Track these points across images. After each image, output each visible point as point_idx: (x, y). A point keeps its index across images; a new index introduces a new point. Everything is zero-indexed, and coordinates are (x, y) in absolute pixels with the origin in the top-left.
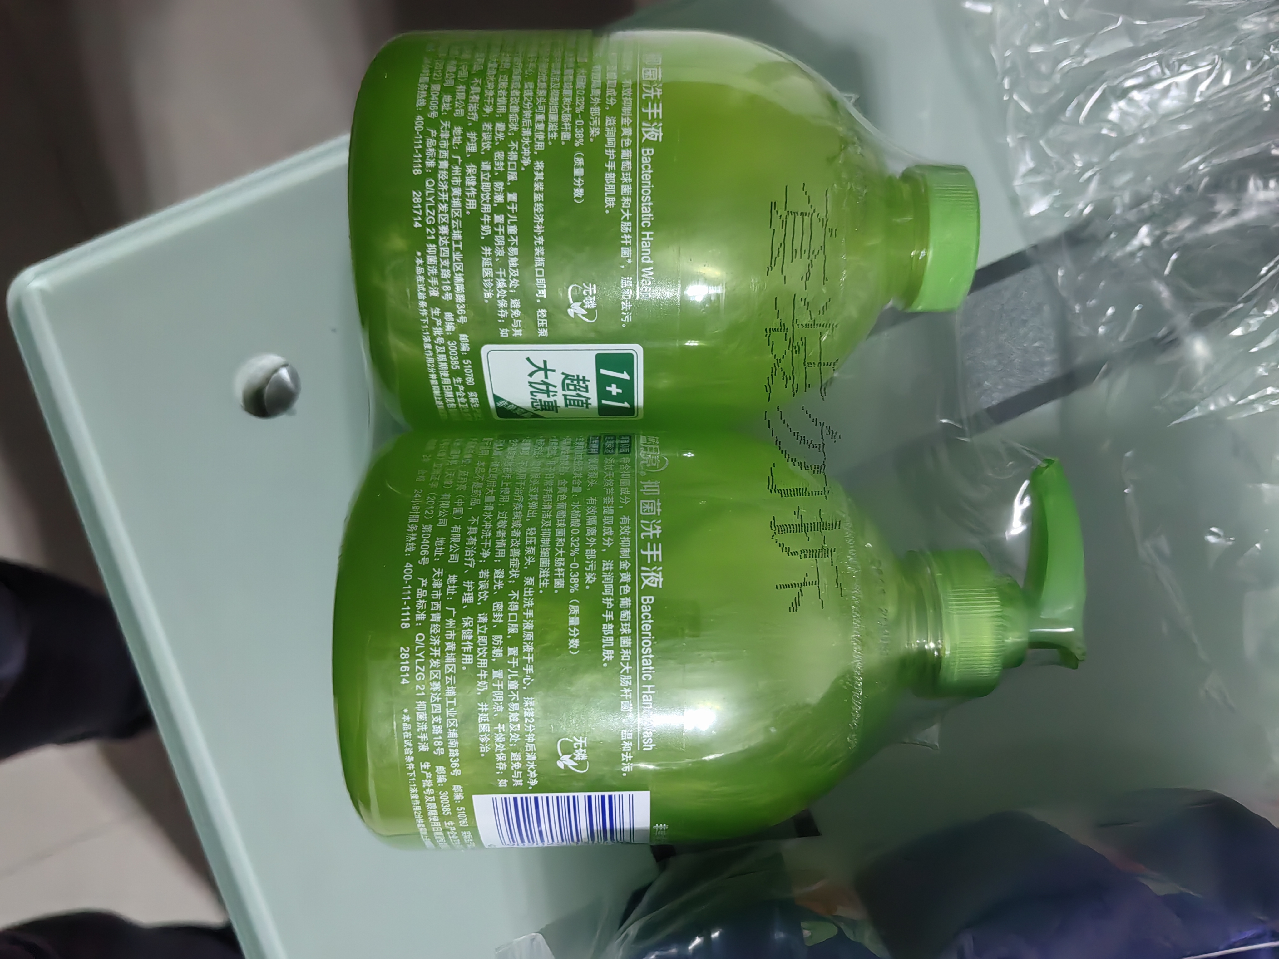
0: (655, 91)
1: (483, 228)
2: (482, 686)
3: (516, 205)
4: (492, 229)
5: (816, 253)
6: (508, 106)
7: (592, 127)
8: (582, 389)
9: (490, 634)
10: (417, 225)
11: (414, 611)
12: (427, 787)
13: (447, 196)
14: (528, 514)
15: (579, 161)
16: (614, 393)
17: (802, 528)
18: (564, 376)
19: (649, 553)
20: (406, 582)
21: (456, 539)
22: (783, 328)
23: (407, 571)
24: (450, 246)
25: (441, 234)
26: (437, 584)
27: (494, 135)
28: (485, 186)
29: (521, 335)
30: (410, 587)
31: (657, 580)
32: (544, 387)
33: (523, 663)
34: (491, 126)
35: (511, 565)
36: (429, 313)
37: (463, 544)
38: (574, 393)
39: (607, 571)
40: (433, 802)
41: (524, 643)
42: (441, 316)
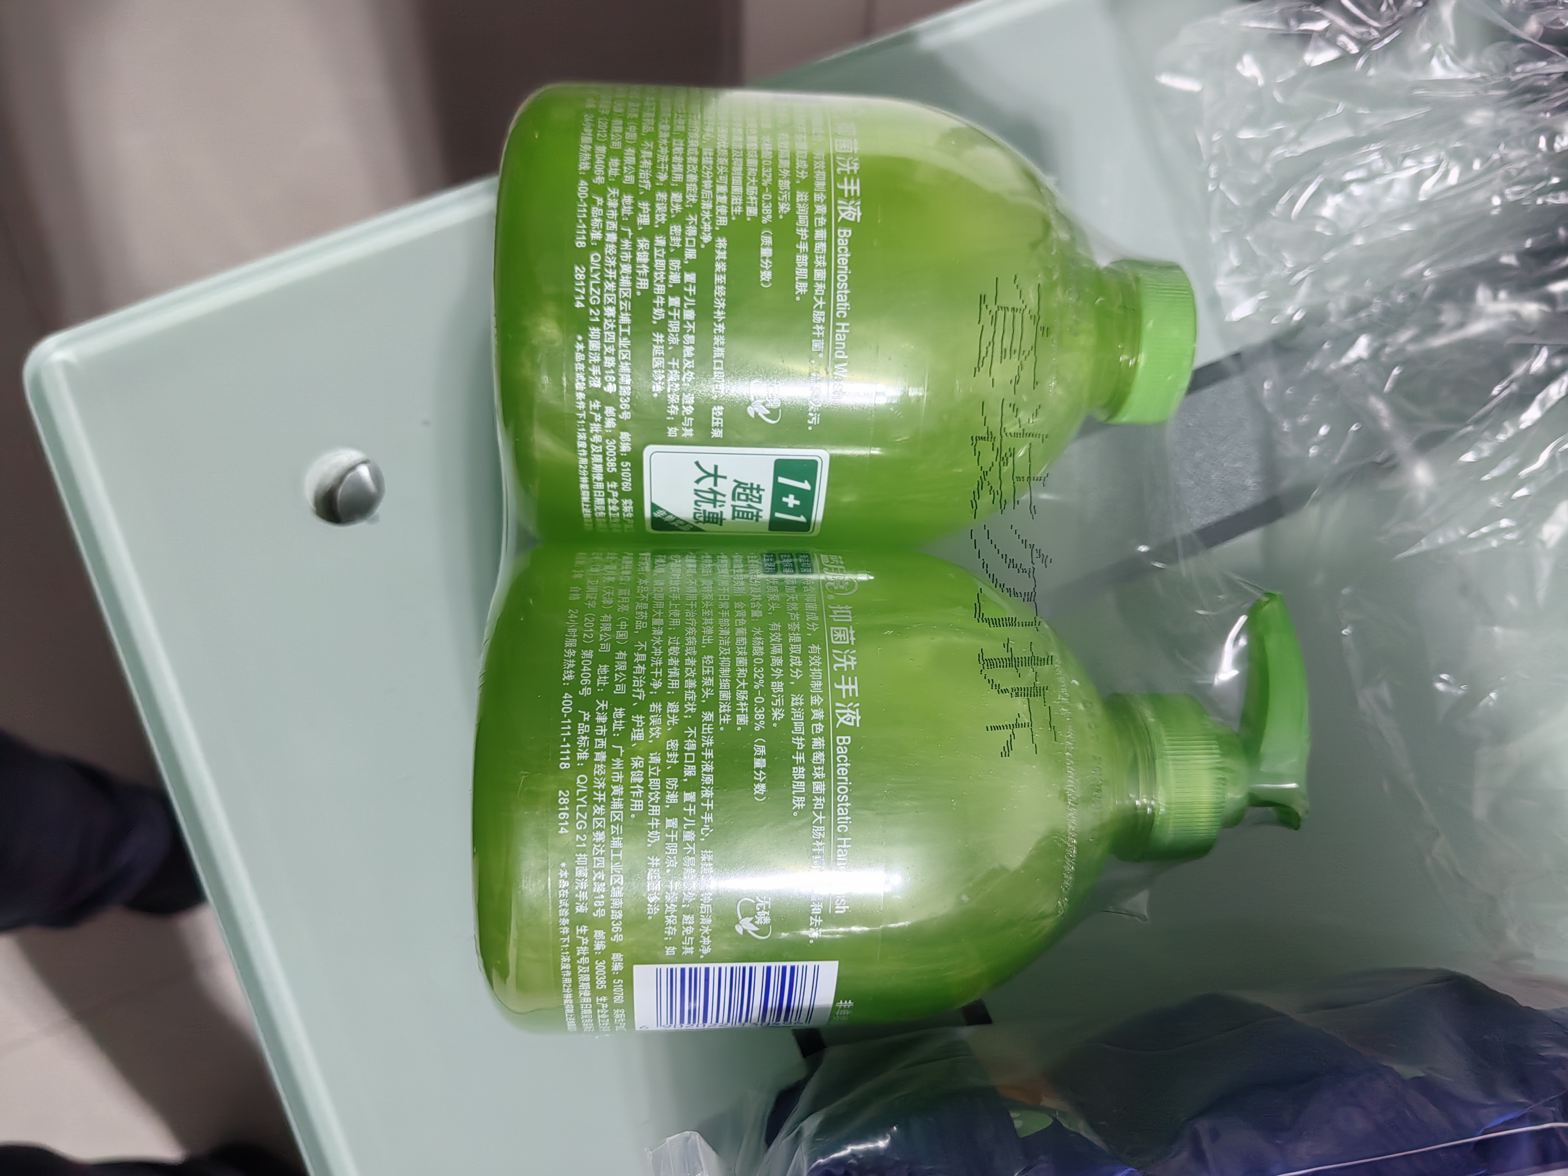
0: (851, 165)
1: (656, 311)
2: (654, 836)
3: (695, 287)
4: (666, 313)
5: (1026, 353)
6: (685, 174)
7: (781, 201)
8: (754, 499)
9: (663, 777)
10: (579, 305)
11: (574, 750)
12: (581, 956)
13: (615, 273)
14: (704, 640)
15: (767, 240)
16: (791, 505)
17: (1012, 662)
18: (736, 484)
19: (843, 687)
20: (565, 716)
21: (622, 666)
22: (990, 436)
23: (565, 703)
24: (616, 330)
25: (606, 317)
26: (602, 719)
27: (669, 206)
28: (660, 263)
29: (691, 435)
30: (569, 721)
31: (853, 718)
32: (711, 496)
33: (701, 811)
34: (666, 195)
35: (686, 697)
36: (587, 406)
37: (629, 672)
38: (744, 504)
39: (796, 707)
40: (586, 973)
41: (702, 787)
42: (601, 411)
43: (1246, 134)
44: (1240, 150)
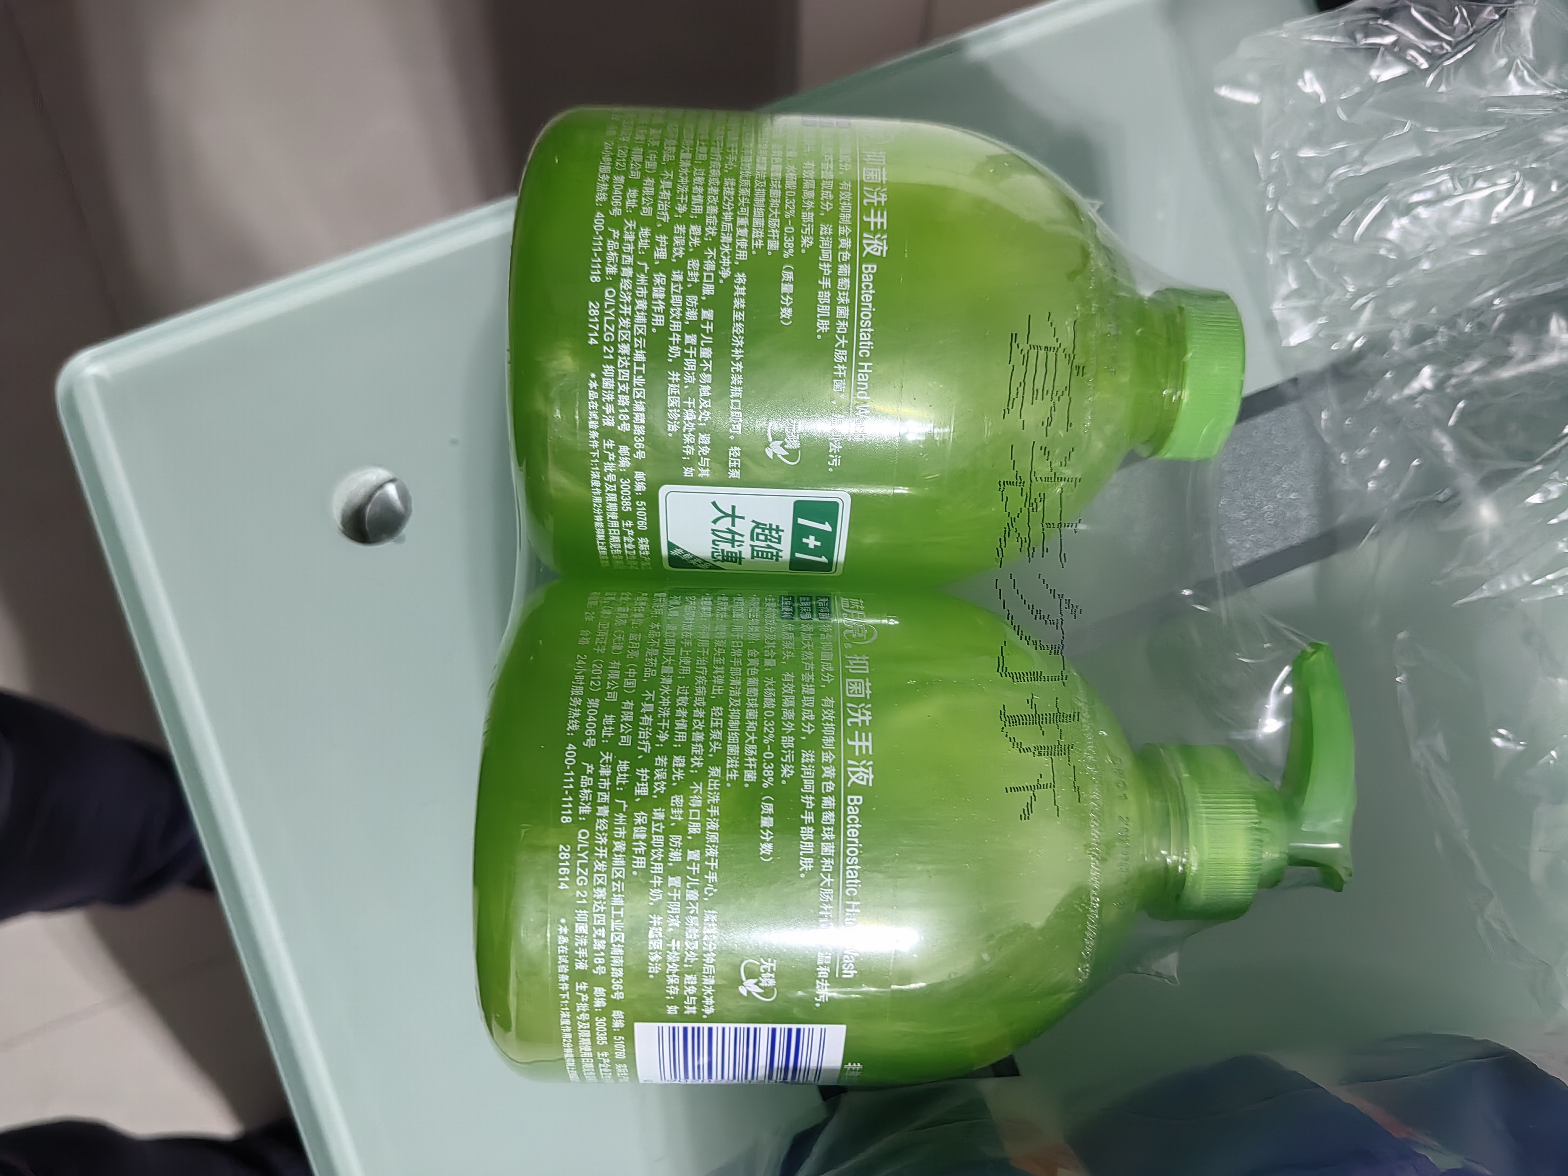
0: (878, 196)
1: (671, 349)
2: (656, 894)
3: (712, 324)
4: (682, 351)
5: (1060, 393)
6: (705, 204)
7: (804, 235)
8: (773, 540)
9: (666, 833)
10: (592, 341)
11: (576, 803)
12: (581, 1012)
13: (630, 309)
14: (714, 690)
15: (788, 276)
16: (811, 546)
17: (1036, 719)
18: (754, 524)
19: (857, 743)
20: (568, 768)
21: (628, 717)
22: (1019, 481)
23: (569, 754)
24: (630, 368)
25: (620, 354)
26: (605, 771)
27: (687, 240)
28: (676, 300)
29: (708, 475)
30: (572, 773)
31: (866, 776)
32: (729, 536)
33: (705, 870)
34: (684, 228)
35: (693, 751)
36: (601, 444)
37: (636, 724)
38: (764, 544)
39: (806, 764)
40: (587, 1029)
41: (707, 846)
42: (615, 450)
43: (1306, 153)
44: (1301, 168)
